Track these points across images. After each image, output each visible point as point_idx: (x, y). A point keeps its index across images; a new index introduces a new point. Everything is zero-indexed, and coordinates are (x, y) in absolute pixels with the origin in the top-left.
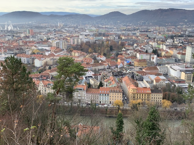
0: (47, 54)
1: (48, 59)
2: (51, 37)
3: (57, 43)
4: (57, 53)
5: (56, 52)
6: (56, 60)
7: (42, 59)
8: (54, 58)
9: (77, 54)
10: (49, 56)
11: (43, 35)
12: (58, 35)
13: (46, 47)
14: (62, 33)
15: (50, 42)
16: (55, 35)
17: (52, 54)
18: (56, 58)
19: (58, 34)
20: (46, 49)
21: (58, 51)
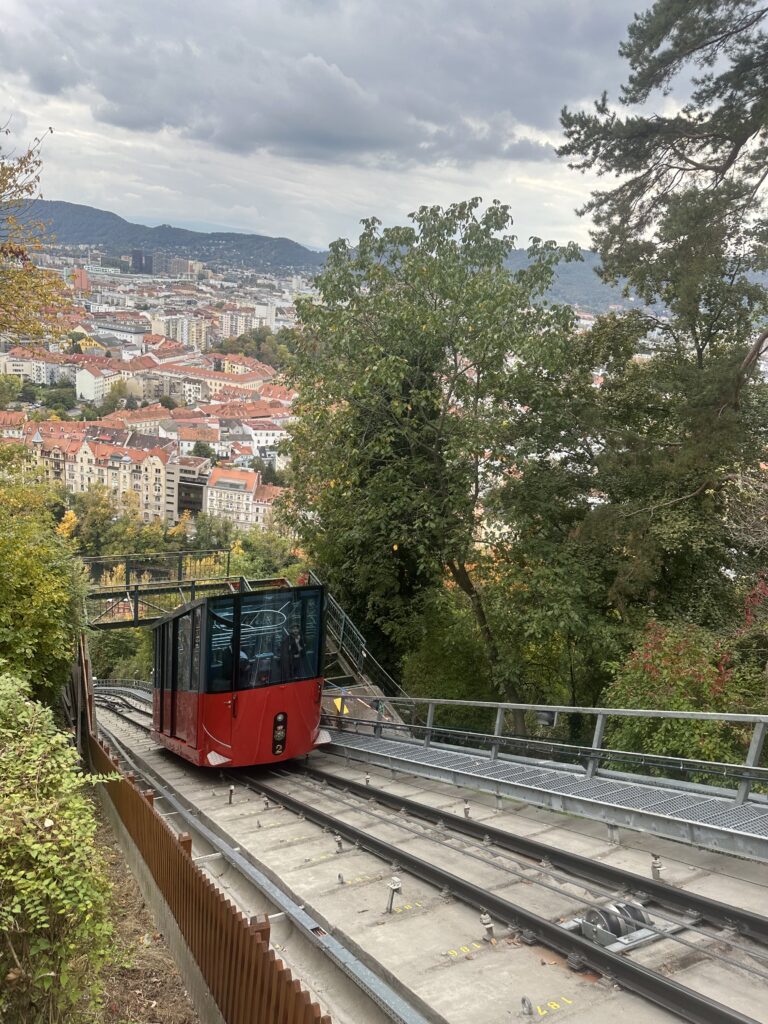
0: (126, 356)
1: (127, 376)
2: (151, 301)
3: (168, 322)
4: (164, 357)
5: (161, 354)
6: (156, 383)
7: (104, 372)
8: (153, 372)
9: (239, 369)
10: (134, 365)
11: (125, 292)
12: (178, 299)
13: (129, 335)
14: (194, 292)
15: (144, 317)
16: (168, 297)
17: (144, 358)
18: (159, 373)
19: (178, 294)
20: (125, 341)
21: (168, 351)
